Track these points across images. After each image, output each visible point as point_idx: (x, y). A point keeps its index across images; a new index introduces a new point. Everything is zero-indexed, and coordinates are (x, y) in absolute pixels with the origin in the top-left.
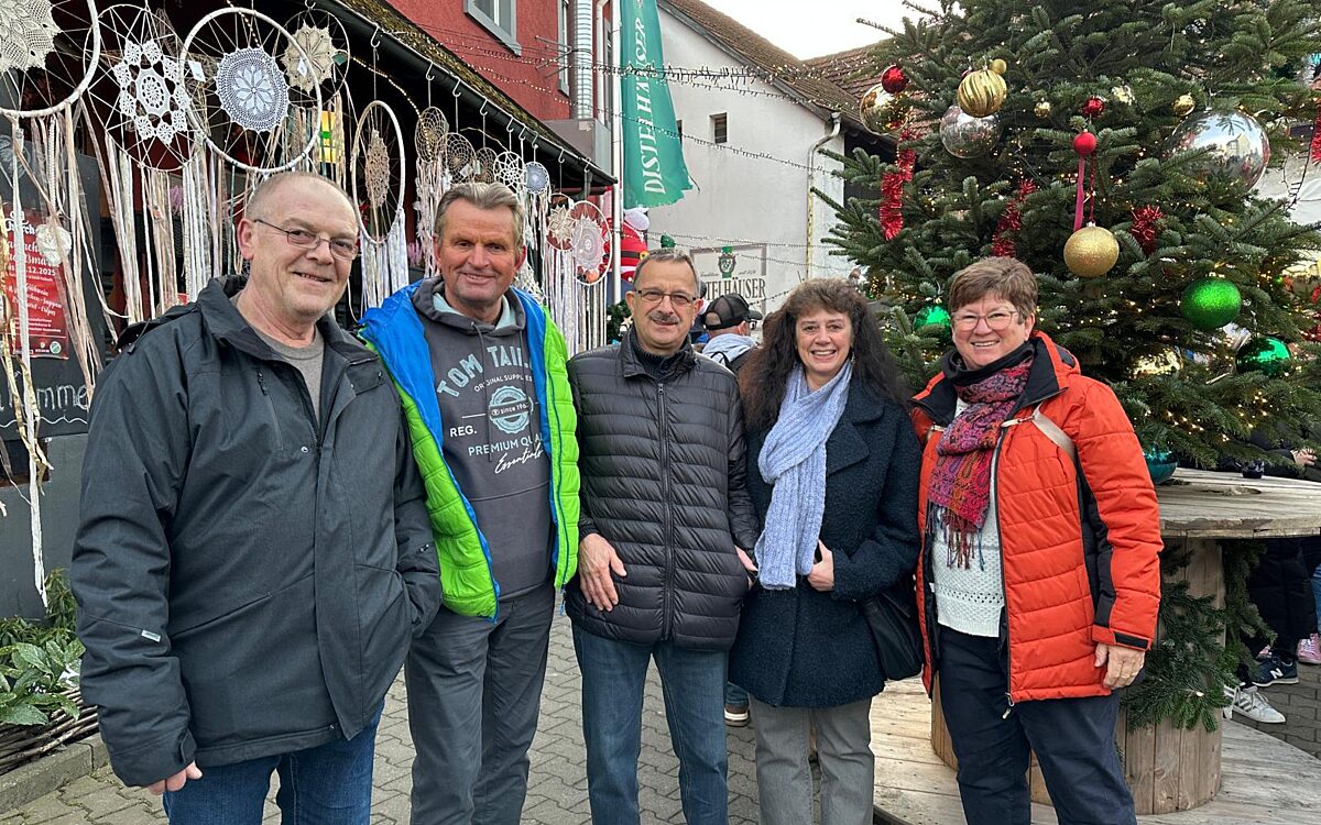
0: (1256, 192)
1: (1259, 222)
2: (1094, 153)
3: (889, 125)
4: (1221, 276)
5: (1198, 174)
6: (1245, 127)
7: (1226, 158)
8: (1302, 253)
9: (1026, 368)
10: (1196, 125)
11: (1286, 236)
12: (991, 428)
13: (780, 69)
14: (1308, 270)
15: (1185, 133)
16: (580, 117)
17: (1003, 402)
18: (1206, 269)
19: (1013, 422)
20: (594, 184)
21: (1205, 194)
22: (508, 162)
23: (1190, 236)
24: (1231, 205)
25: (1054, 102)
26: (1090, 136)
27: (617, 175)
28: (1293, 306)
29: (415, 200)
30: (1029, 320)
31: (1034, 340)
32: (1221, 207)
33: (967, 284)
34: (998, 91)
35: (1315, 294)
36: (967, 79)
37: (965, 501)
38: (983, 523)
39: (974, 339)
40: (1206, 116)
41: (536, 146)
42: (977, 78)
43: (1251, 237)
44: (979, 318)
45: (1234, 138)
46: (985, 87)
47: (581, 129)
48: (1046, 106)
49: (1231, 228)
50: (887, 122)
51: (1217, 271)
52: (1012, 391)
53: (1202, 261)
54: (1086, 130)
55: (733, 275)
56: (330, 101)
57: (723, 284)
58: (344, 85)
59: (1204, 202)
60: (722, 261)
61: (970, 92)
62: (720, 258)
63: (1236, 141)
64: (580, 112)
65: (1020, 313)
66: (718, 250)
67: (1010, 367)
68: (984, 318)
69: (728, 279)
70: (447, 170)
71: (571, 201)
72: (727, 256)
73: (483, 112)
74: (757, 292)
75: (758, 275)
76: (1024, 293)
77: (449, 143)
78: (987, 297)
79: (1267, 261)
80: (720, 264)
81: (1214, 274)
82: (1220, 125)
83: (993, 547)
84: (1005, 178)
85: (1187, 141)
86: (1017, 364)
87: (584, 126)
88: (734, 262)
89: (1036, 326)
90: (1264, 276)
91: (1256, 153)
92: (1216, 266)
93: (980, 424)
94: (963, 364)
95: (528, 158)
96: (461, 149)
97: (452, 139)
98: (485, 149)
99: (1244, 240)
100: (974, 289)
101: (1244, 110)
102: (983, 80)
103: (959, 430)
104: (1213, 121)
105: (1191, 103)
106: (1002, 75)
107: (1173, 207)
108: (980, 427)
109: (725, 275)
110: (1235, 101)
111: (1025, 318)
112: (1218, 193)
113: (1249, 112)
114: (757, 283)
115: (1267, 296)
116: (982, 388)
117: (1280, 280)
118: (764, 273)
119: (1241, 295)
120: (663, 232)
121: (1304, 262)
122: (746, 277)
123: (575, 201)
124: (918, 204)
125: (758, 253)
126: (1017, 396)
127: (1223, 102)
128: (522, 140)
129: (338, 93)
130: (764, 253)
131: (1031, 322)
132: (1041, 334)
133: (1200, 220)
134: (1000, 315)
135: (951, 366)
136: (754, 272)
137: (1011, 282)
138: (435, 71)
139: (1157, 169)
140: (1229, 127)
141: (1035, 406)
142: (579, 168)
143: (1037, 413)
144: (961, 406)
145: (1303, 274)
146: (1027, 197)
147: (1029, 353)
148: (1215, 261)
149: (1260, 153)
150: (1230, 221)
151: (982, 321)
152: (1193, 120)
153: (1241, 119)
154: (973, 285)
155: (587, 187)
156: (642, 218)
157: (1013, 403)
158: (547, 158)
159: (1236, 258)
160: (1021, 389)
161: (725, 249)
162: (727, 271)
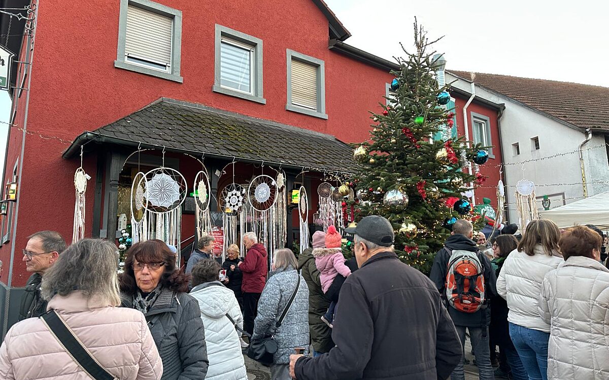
55: (550, 208)
60: (544, 202)
66: (541, 197)
72: (545, 199)
80: (543, 204)
88: (550, 202)
109: (546, 210)
125: (561, 197)
130: (564, 197)
161: (544, 197)
162: (547, 207)
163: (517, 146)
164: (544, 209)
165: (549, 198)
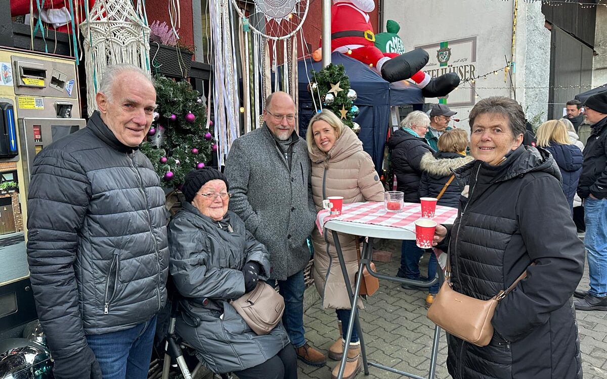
55: (449, 63)
62: (439, 52)
66: (436, 45)
69: (445, 67)
72: (444, 48)
74: (468, 76)
75: (469, 62)
80: (438, 56)
88: (450, 54)
109: (441, 64)
114: (468, 69)
118: (474, 60)
122: (459, 64)
125: (470, 44)
130: (475, 44)
136: (466, 60)
161: (442, 44)
162: (443, 61)
164: (439, 64)
165: (449, 47)
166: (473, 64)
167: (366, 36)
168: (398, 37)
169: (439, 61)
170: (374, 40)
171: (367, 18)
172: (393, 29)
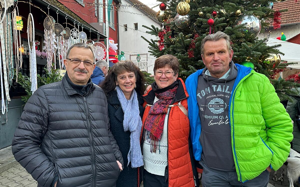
0: (258, 38)
1: (259, 45)
2: (214, 25)
3: (164, 20)
4: (249, 61)
5: (242, 32)
6: (255, 19)
7: (250, 28)
8: (271, 54)
9: (176, 89)
10: (242, 19)
11: (266, 49)
12: (166, 107)
13: (135, 4)
14: (272, 59)
15: (239, 21)
16: (100, 22)
17: (169, 100)
18: (245, 59)
19: (173, 106)
20: (100, 38)
21: (244, 38)
22: (74, 31)
23: (240, 49)
24: (251, 41)
25: (204, 12)
26: (212, 20)
27: (107, 36)
28: (268, 69)
29: (44, 40)
30: (177, 75)
31: (178, 80)
32: (249, 41)
33: (160, 62)
34: (187, 8)
35: (274, 66)
36: (179, 5)
37: (156, 131)
38: (161, 139)
39: (161, 79)
40: (244, 16)
41: (83, 28)
42: (181, 4)
43: (257, 50)
44: (163, 73)
45: (252, 22)
46: (184, 7)
47: (100, 25)
48: (201, 13)
49: (251, 47)
50: (163, 19)
51: (248, 59)
52: (172, 96)
53: (244, 56)
54: (211, 18)
55: (140, 61)
56: (13, 12)
57: (138, 63)
58: (17, 7)
59: (244, 40)
60: (137, 58)
61: (180, 8)
62: (137, 57)
63: (252, 23)
64: (100, 21)
65: (175, 72)
66: (136, 55)
67: (171, 89)
68: (165, 73)
69: (139, 62)
70: (54, 33)
71: (93, 42)
72: (138, 56)
73: (66, 18)
74: (146, 65)
75: (146, 61)
76: (176, 66)
77: (55, 26)
78: (166, 67)
79: (261, 56)
80: (137, 59)
81: (247, 60)
82: (248, 18)
83: (165, 146)
84: (191, 33)
85: (239, 23)
86: (173, 88)
87: (101, 24)
88: (140, 58)
89: (179, 77)
90: (260, 61)
91: (258, 27)
92: (248, 58)
93: (162, 105)
94: (157, 87)
95: (80, 30)
96: (59, 27)
97: (56, 25)
98: (67, 28)
99: (255, 50)
100: (162, 64)
101: (254, 15)
102: (183, 4)
103: (156, 107)
104: (246, 17)
105: (240, 12)
106: (189, 3)
107: (236, 41)
108: (163, 106)
109: (138, 61)
110: (252, 12)
111: (176, 74)
112: (248, 38)
113: (255, 15)
114: (146, 63)
115: (261, 66)
116: (163, 95)
117: (264, 62)
118: (147, 61)
119: (254, 66)
120: (122, 51)
121: (271, 57)
122: (143, 62)
123: (95, 42)
124: (169, 41)
125: (146, 56)
126: (173, 98)
127: (249, 12)
128: (79, 26)
129: (15, 9)
130: (147, 56)
131: (177, 76)
132: (180, 79)
133: (243, 44)
134: (169, 73)
135: (154, 87)
136: (145, 60)
137: (173, 62)
138: (50, 6)
139: (231, 30)
140: (250, 19)
141: (179, 101)
142: (96, 34)
143: (180, 104)
144: (156, 100)
145: (271, 60)
146: (196, 38)
147: (177, 84)
148: (247, 56)
149: (259, 27)
150: (251, 45)
151: (164, 74)
152: (240, 17)
153: (254, 17)
154: (162, 63)
155: (99, 39)
156: (116, 47)
157: (172, 100)
158: (86, 31)
159: (253, 56)
160: (174, 95)
161: (138, 55)
162: (138, 60)
163: (126, 26)
164: (137, 61)
165: (140, 56)
166: (147, 62)
167: (116, 57)
168: (124, 56)
169: (137, 60)
170: (118, 57)
171: (116, 51)
172: (123, 54)
